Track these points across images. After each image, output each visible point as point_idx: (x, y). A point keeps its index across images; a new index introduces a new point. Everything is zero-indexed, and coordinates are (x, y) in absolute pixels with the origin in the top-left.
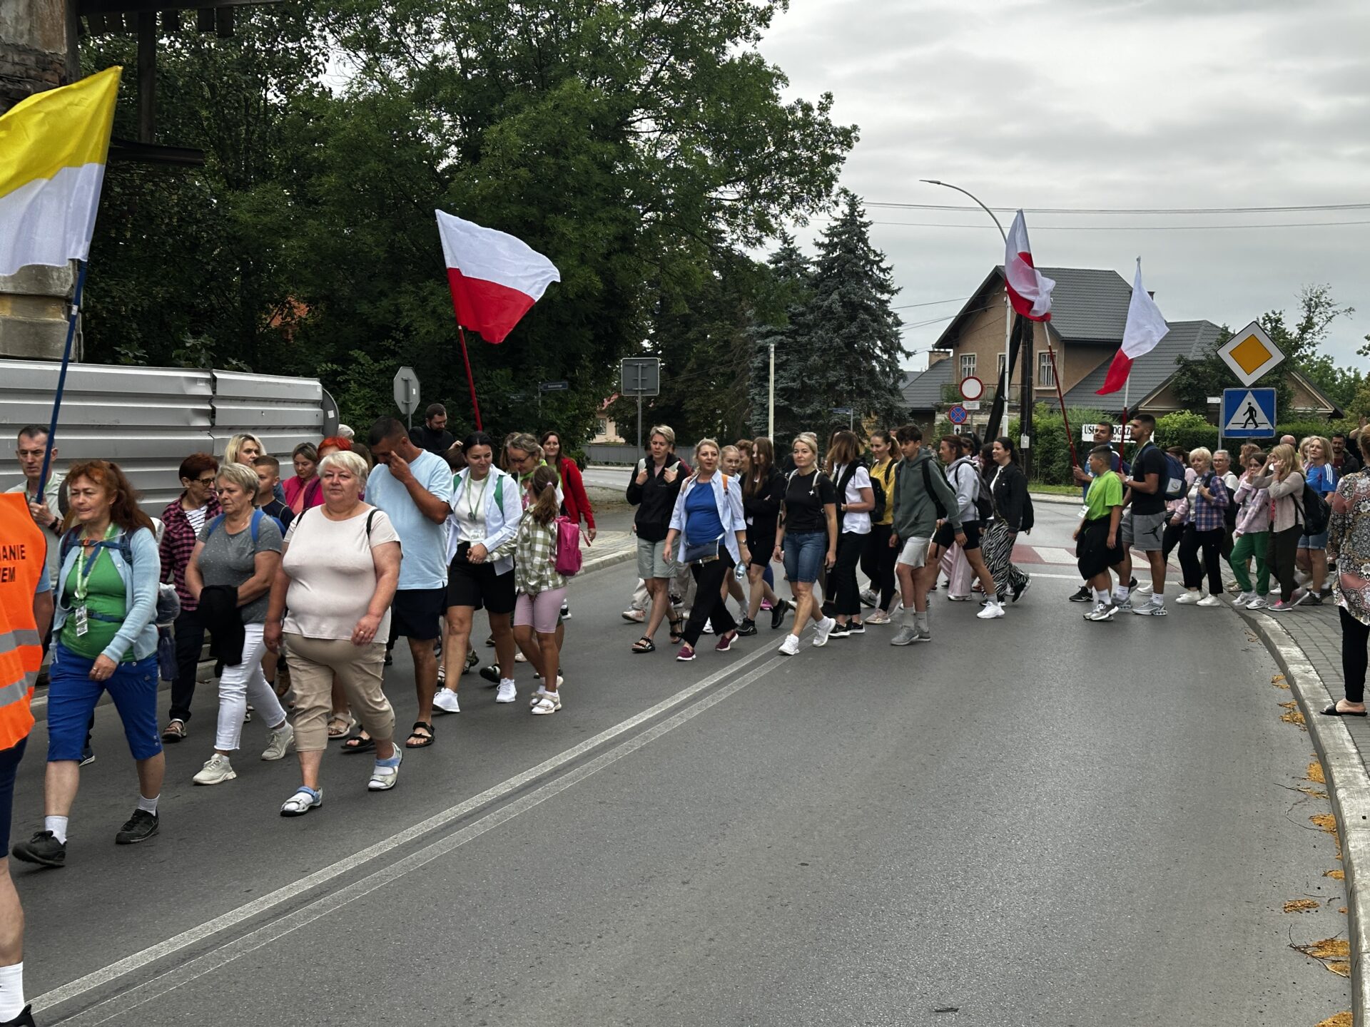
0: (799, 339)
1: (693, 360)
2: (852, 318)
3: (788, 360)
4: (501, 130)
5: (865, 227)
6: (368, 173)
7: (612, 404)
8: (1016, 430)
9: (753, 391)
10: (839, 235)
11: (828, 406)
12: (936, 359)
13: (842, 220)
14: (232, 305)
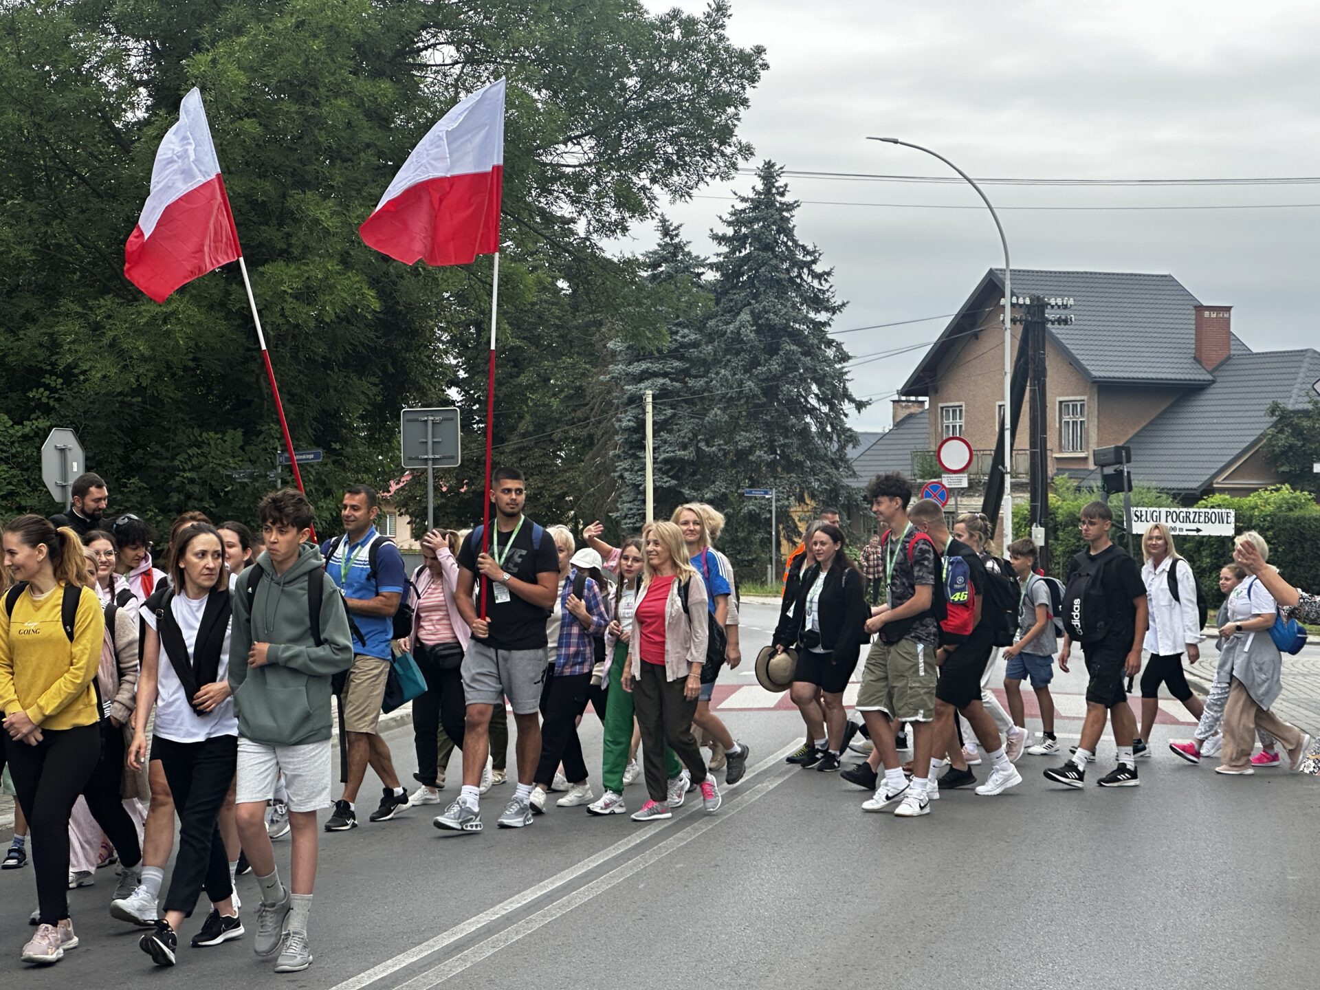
1: (528, 417)
3: (674, 415)
4: (214, 61)
5: (788, 210)
7: (402, 489)
8: (1024, 518)
10: (749, 222)
12: (903, 413)
13: (752, 200)
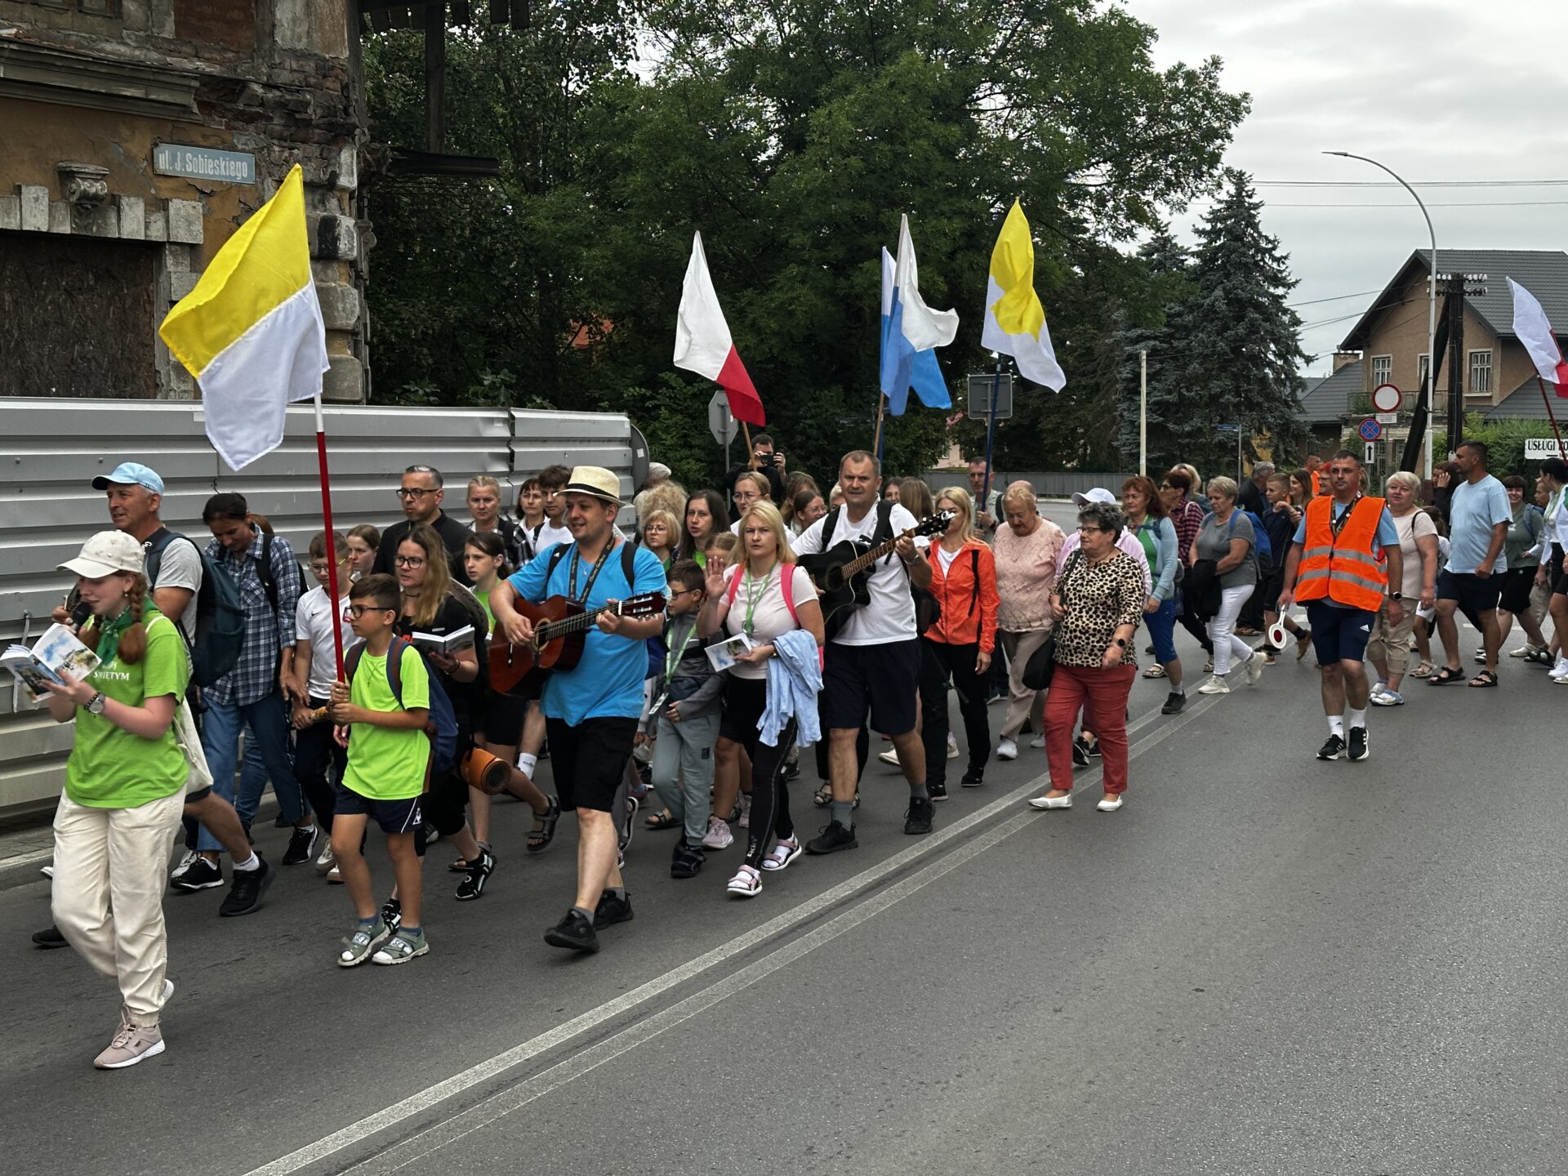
0: (1175, 343)
2: (1240, 318)
3: (1162, 369)
4: (829, 114)
5: (1255, 209)
6: (678, 169)
7: (956, 424)
8: (1441, 446)
9: (1124, 406)
10: (1223, 219)
11: (1211, 422)
12: (1342, 363)
13: (1226, 202)
14: (530, 323)
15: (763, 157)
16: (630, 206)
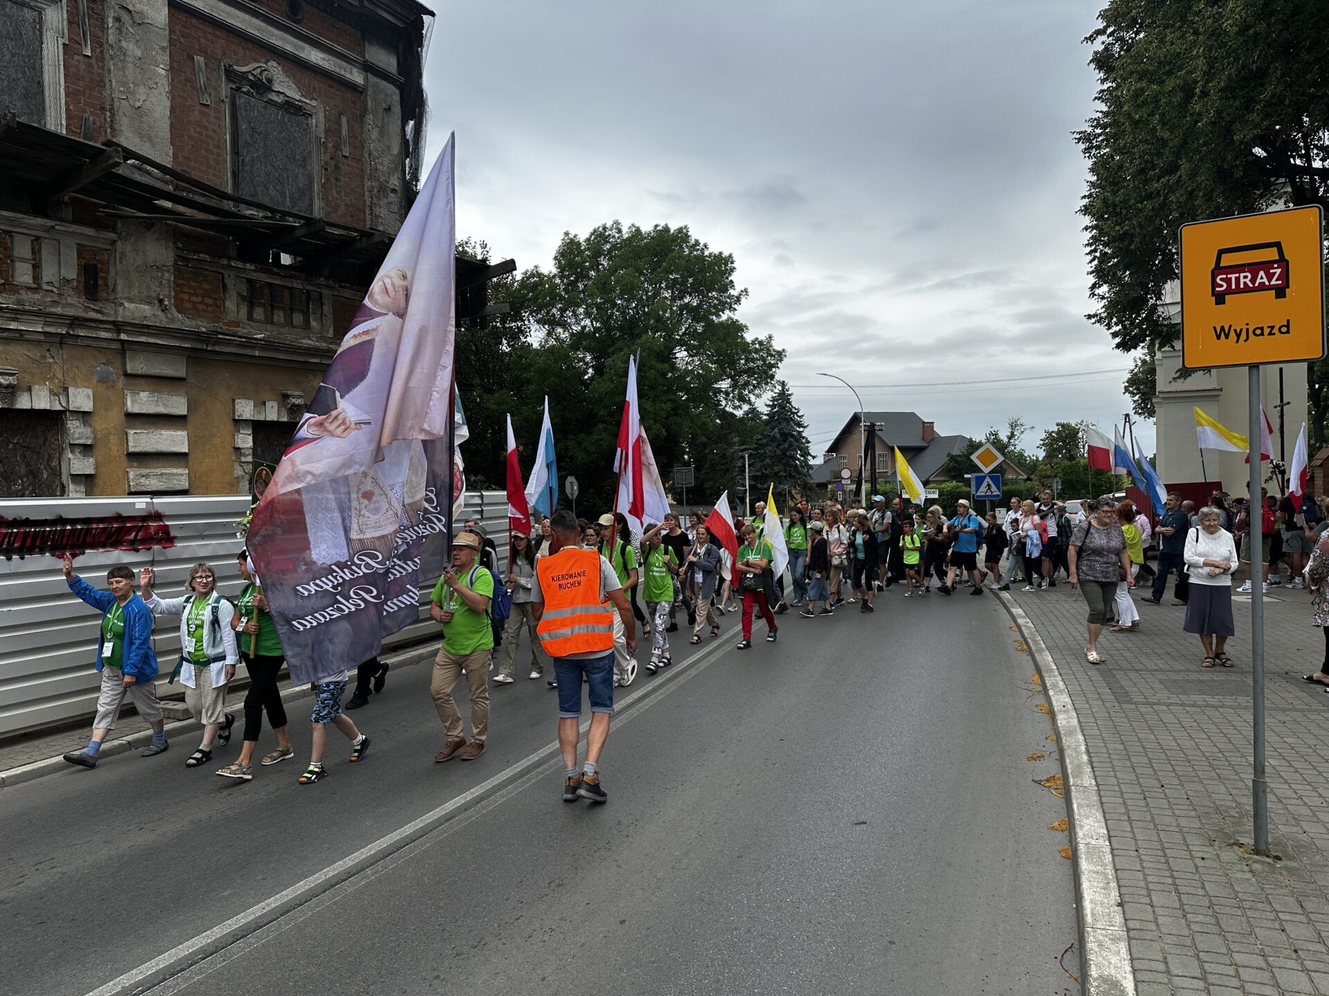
1: (708, 463)
2: (785, 441)
3: (754, 462)
5: (790, 396)
9: (739, 477)
10: (777, 400)
12: (827, 458)
13: (778, 393)
14: (487, 447)
15: (586, 377)
16: (530, 398)
